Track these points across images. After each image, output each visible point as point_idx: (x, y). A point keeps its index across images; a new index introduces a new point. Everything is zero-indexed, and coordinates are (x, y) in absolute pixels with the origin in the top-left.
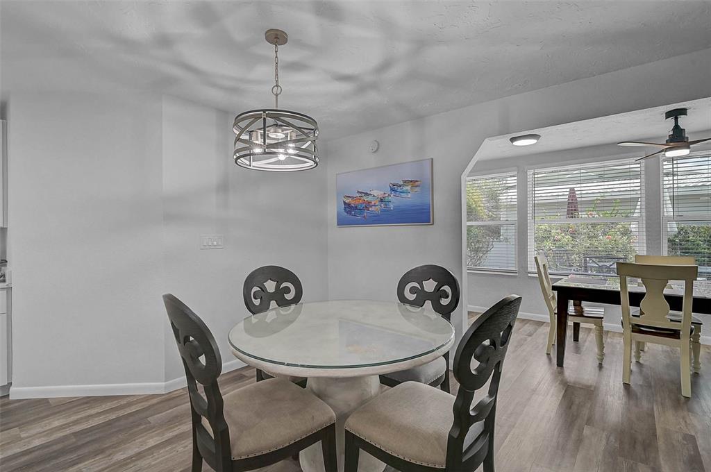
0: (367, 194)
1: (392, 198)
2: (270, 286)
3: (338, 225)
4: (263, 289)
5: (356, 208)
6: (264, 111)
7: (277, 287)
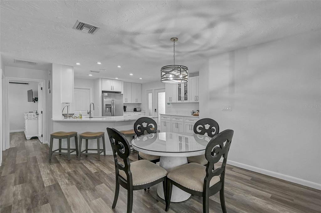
6: (180, 66)
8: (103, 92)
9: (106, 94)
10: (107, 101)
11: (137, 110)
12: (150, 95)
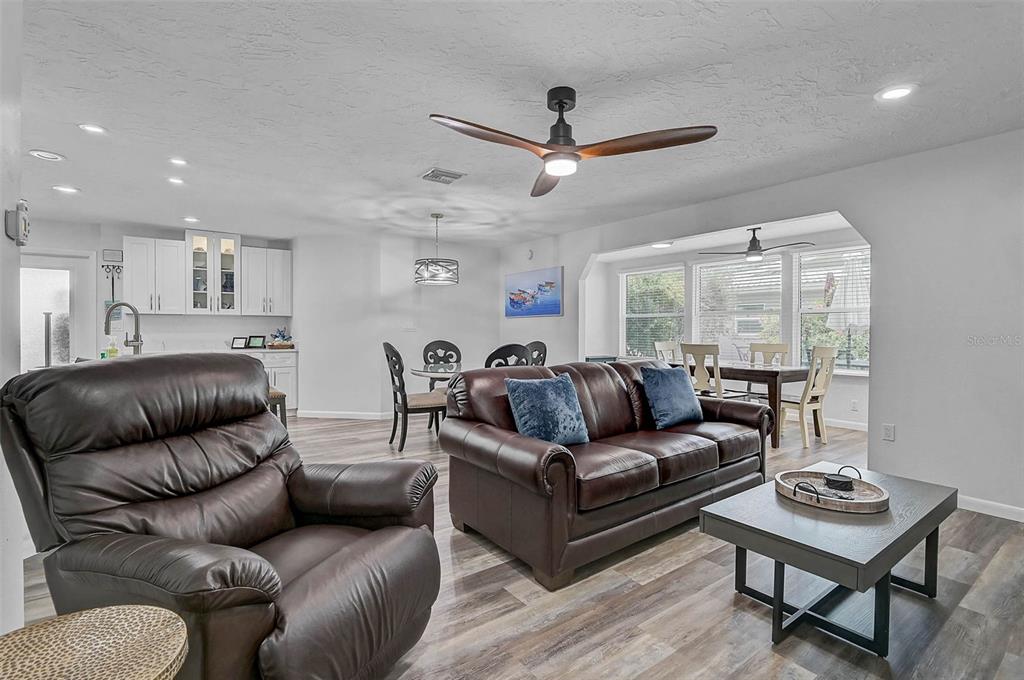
0: (524, 292)
1: (539, 295)
2: (441, 353)
3: (506, 315)
4: (436, 354)
5: (517, 303)
7: (445, 353)
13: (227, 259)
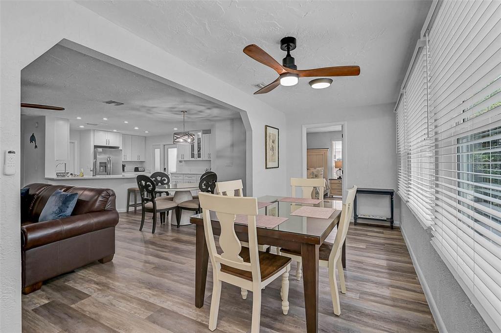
8: (96, 147)
9: (100, 150)
10: (102, 158)
11: (139, 170)
12: (158, 152)
13: (199, 139)
